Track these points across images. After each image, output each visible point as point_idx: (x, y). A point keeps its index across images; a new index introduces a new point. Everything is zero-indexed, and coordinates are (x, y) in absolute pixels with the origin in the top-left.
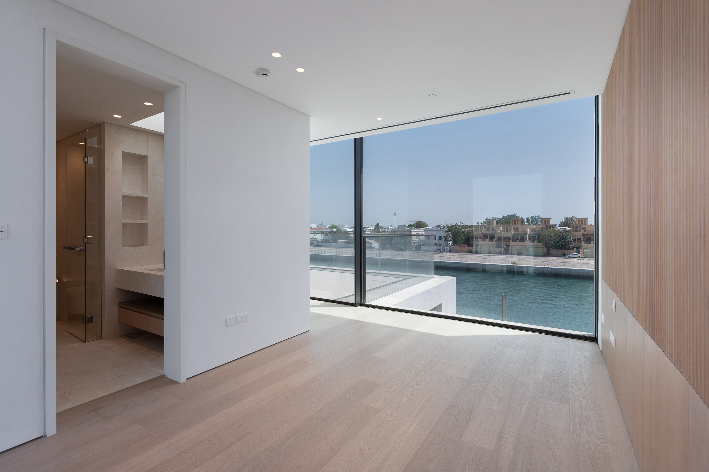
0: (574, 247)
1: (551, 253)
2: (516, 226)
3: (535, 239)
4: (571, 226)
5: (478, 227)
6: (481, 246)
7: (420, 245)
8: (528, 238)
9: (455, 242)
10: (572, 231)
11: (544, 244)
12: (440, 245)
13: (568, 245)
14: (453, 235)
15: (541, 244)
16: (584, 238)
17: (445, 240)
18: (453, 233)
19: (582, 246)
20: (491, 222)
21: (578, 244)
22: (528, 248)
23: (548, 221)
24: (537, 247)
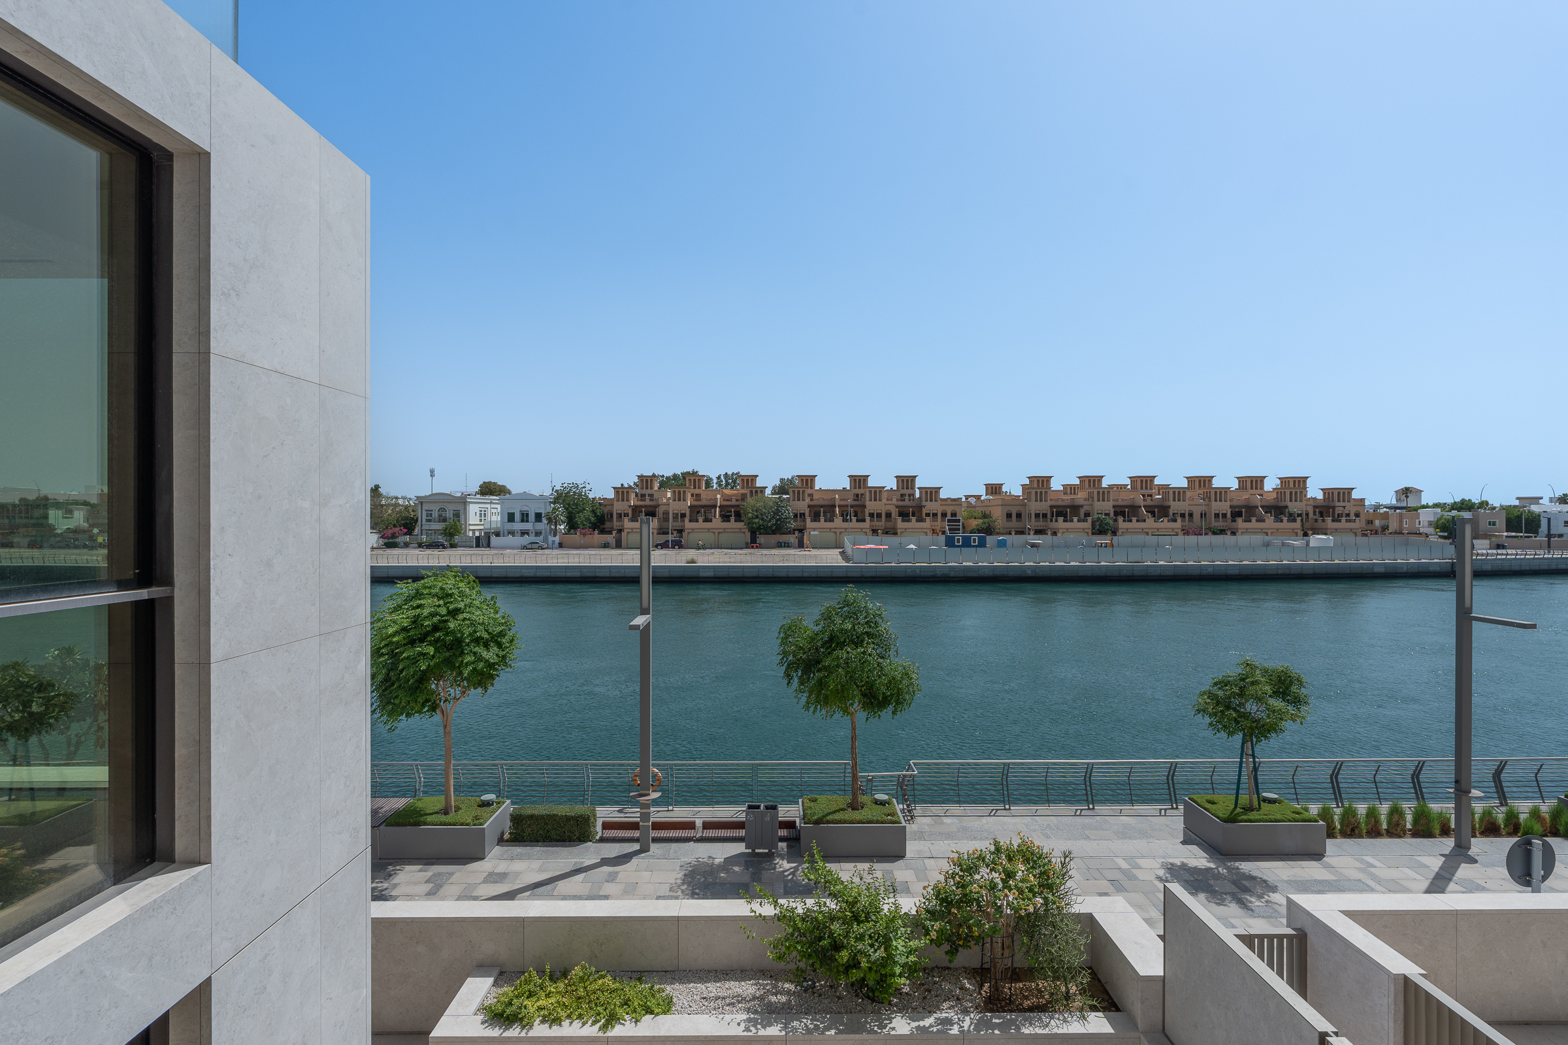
0: (794, 530)
1: (758, 541)
2: (697, 491)
3: (731, 516)
4: (791, 490)
5: (622, 492)
6: (628, 533)
7: (488, 536)
8: (717, 513)
9: (572, 526)
10: (791, 499)
11: (746, 525)
12: (538, 534)
13: (786, 525)
14: (567, 509)
15: (740, 525)
16: (810, 512)
17: (550, 520)
18: (569, 505)
19: (807, 527)
20: (647, 481)
21: (803, 523)
22: (719, 533)
23: (752, 480)
24: (734, 530)
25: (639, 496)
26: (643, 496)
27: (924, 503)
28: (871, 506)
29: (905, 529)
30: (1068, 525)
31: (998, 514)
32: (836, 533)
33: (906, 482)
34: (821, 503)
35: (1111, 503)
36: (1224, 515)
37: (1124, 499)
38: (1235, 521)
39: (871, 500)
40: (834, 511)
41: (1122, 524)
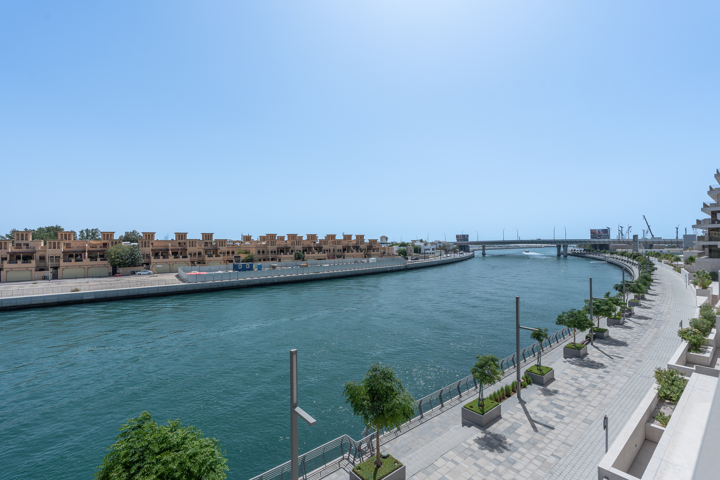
0: (144, 264)
1: (118, 272)
2: (68, 241)
3: (97, 257)
4: (139, 241)
8: (86, 255)
10: (140, 246)
11: (109, 262)
13: (138, 261)
15: (105, 262)
16: (153, 253)
19: (152, 262)
20: (22, 235)
21: (148, 260)
22: (88, 268)
23: (111, 235)
24: (100, 266)
25: (15, 244)
26: (19, 246)
27: (218, 247)
28: (190, 249)
29: (210, 261)
30: (285, 256)
31: (254, 252)
32: (170, 264)
33: (208, 236)
34: (160, 248)
35: (302, 246)
36: (341, 250)
37: (306, 245)
38: (344, 252)
39: (190, 246)
40: (168, 253)
41: (306, 255)
